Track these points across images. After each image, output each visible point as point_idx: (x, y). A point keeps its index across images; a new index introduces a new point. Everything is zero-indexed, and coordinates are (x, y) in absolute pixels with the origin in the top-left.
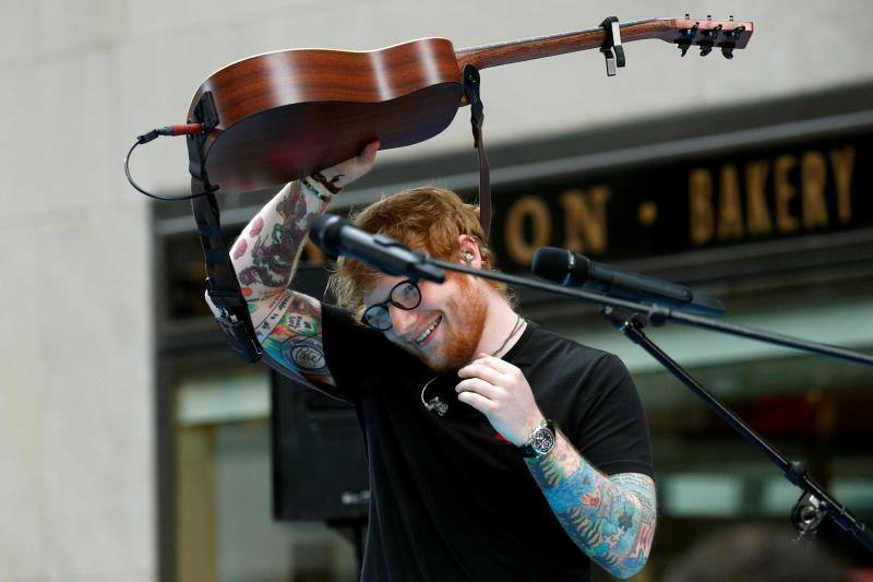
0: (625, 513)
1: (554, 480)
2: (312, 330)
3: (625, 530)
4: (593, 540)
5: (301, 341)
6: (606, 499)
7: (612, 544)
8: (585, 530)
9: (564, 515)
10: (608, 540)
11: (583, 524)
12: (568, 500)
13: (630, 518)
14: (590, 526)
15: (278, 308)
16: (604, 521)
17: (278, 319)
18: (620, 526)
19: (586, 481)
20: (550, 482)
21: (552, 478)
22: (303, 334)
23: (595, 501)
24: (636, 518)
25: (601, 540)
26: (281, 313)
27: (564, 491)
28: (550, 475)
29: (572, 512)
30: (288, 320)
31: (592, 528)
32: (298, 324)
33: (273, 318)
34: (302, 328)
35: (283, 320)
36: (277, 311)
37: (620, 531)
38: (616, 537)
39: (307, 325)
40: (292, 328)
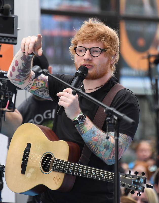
0: (107, 144)
1: (84, 131)
2: (43, 86)
3: (107, 150)
4: (97, 152)
5: (40, 90)
6: (99, 139)
7: (103, 154)
8: (94, 149)
9: (87, 143)
10: (101, 153)
11: (93, 147)
12: (87, 139)
13: (108, 146)
14: (95, 148)
15: (31, 81)
16: (99, 146)
17: (32, 84)
18: (105, 148)
19: (94, 132)
20: (82, 132)
21: (83, 131)
22: (41, 88)
23: (96, 140)
24: (111, 146)
25: (99, 153)
26: (33, 82)
27: (86, 135)
28: (82, 130)
29: (89, 143)
30: (35, 84)
31: (96, 148)
32: (39, 85)
33: (30, 84)
34: (40, 86)
35: (33, 85)
36: (31, 82)
37: (105, 150)
38: (104, 152)
39: (42, 85)
40: (37, 87)
